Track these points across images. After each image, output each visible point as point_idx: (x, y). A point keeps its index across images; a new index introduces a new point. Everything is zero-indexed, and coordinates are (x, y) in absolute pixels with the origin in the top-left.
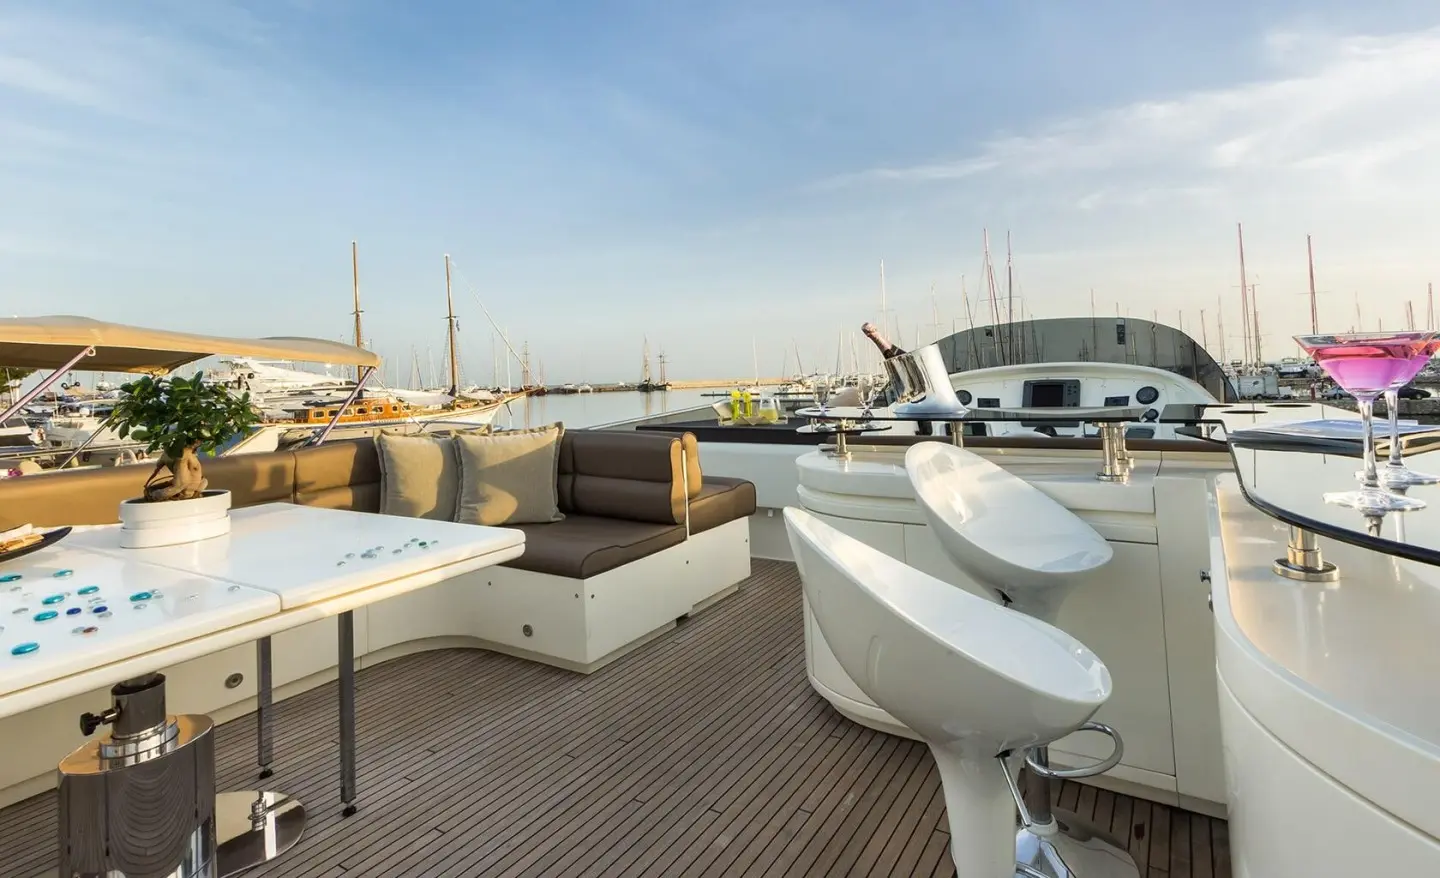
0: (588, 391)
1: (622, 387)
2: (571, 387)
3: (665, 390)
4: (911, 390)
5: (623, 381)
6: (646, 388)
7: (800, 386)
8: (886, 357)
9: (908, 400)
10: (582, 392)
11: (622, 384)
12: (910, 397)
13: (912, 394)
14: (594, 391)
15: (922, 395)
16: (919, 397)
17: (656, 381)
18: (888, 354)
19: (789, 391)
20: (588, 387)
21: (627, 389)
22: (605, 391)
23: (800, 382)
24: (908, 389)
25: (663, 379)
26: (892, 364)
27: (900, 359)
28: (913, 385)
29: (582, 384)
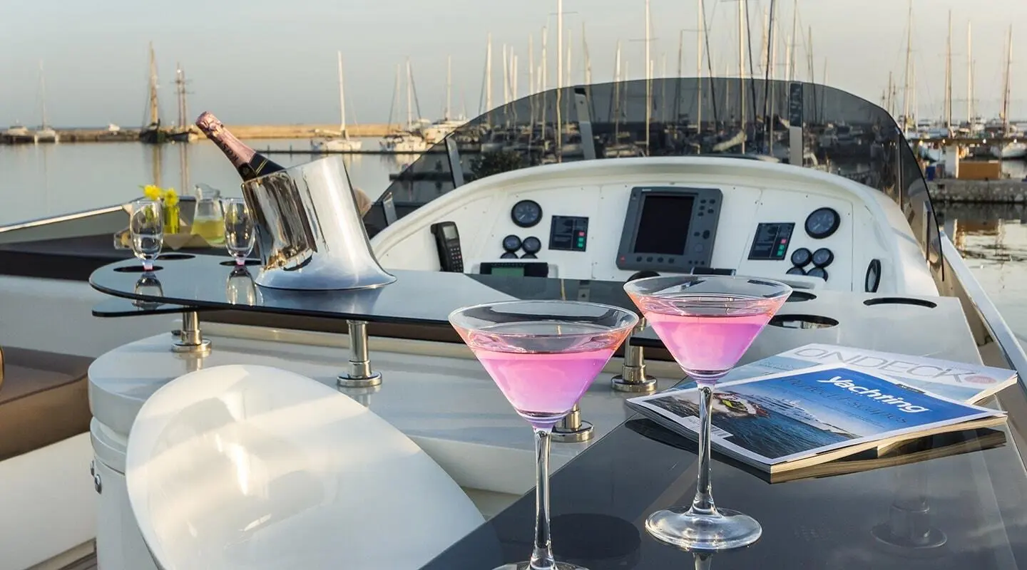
0: (51, 140)
1: (112, 134)
2: (21, 132)
3: (186, 141)
4: (286, 244)
5: (116, 124)
6: (153, 137)
7: (417, 139)
8: (245, 178)
9: (280, 264)
10: (44, 141)
11: (114, 128)
12: (282, 258)
13: (286, 252)
14: (64, 140)
15: (307, 254)
16: (299, 259)
17: (170, 125)
18: (246, 171)
19: (399, 148)
20: (52, 133)
21: (122, 137)
22: (83, 140)
23: (417, 133)
24: (280, 241)
25: (182, 121)
26: (252, 192)
27: (265, 183)
28: (288, 232)
29: (42, 128)
